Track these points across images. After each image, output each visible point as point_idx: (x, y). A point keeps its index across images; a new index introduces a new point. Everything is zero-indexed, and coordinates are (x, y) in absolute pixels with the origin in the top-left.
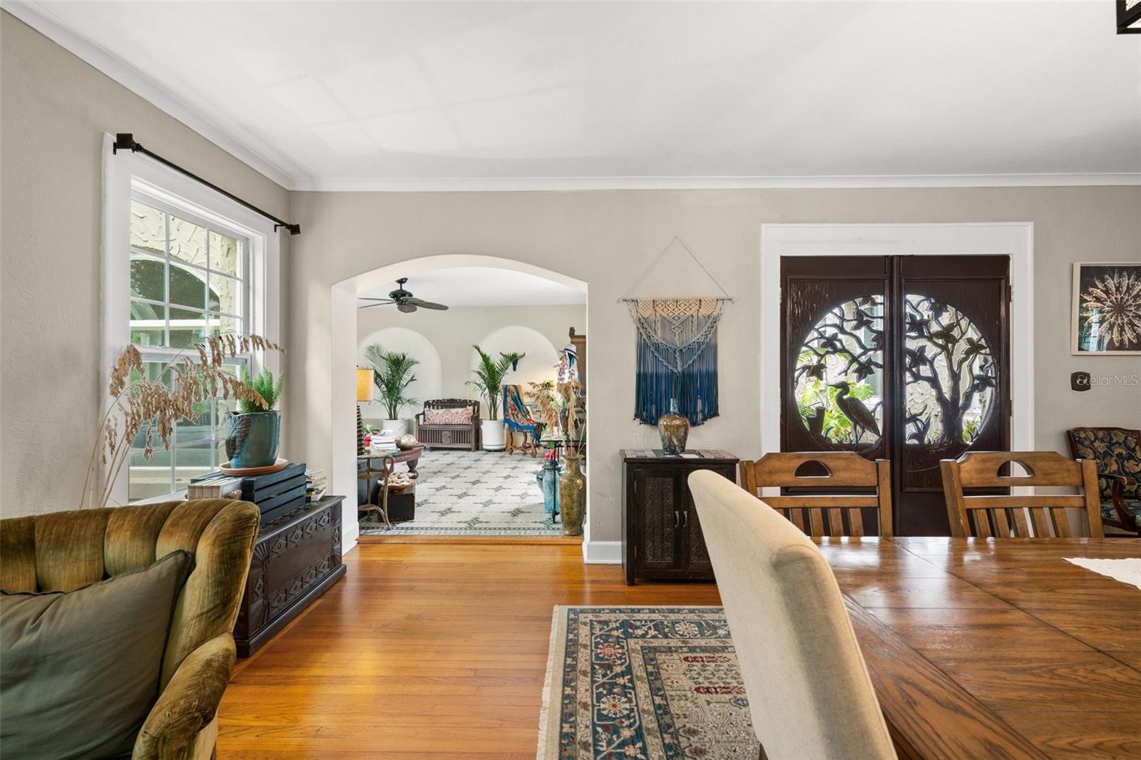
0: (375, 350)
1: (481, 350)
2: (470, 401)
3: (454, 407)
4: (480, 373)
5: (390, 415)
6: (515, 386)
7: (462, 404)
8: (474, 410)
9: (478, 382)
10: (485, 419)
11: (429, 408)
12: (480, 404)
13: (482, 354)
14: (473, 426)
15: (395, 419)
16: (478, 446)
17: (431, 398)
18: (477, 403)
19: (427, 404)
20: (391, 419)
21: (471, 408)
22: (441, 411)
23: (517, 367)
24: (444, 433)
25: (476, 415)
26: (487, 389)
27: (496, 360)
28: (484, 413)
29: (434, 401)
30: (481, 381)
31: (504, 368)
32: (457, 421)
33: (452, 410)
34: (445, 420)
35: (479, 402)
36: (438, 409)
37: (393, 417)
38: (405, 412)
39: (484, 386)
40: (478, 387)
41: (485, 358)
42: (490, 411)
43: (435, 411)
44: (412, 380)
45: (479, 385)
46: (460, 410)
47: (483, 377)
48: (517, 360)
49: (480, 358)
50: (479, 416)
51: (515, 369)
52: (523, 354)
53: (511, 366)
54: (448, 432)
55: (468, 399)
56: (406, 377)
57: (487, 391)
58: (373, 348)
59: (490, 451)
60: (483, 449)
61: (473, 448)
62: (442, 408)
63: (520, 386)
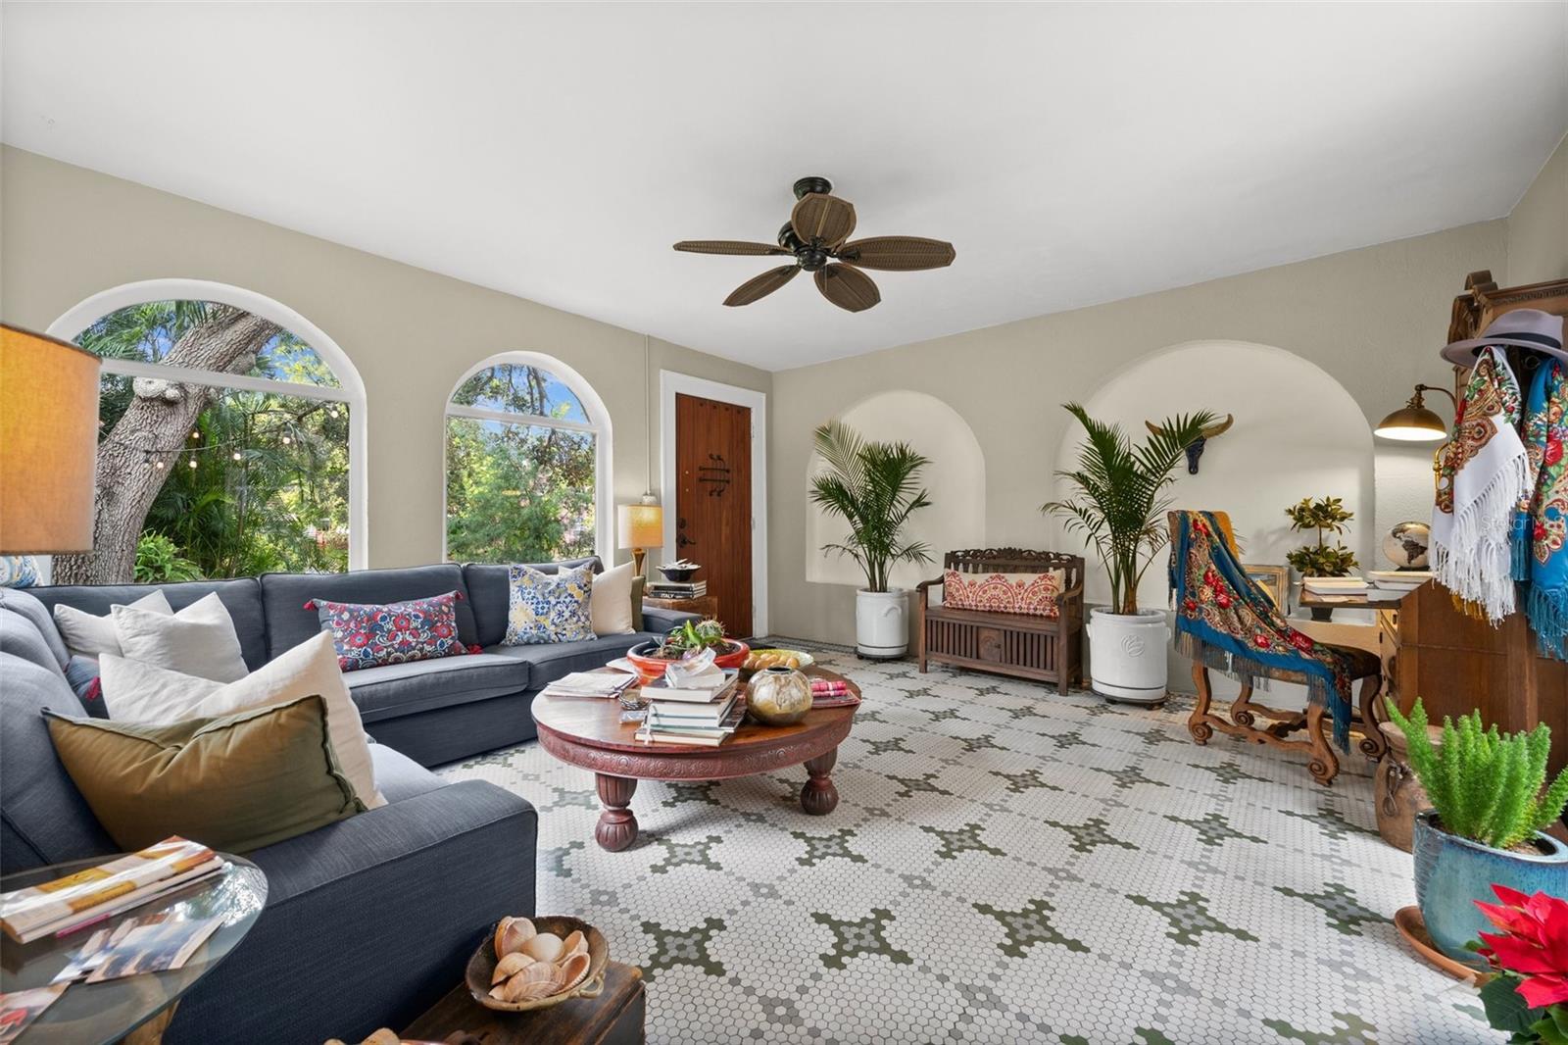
0: (832, 438)
1: (1090, 415)
2: (1058, 556)
3: (1015, 570)
4: (1082, 479)
5: (872, 580)
6: (1210, 515)
7: (1037, 562)
8: (1068, 581)
9: (1081, 505)
10: (1099, 608)
11: (957, 569)
12: (1086, 564)
13: (1090, 428)
14: (1063, 623)
15: (883, 589)
16: (1077, 677)
17: (959, 546)
18: (1075, 563)
19: (952, 559)
20: (873, 588)
21: (1058, 575)
22: (981, 578)
23: (1204, 461)
24: (984, 634)
25: (1076, 593)
26: (1106, 524)
27: (1134, 440)
28: (1098, 587)
29: (967, 552)
30: (1086, 501)
31: (1160, 469)
32: (1021, 605)
33: (1007, 576)
34: (989, 600)
35: (1082, 560)
36: (975, 572)
37: (878, 586)
38: (903, 575)
39: (1098, 516)
40: (1079, 519)
41: (1103, 440)
42: (1116, 588)
43: (967, 578)
44: (919, 503)
45: (1083, 513)
46: (1029, 578)
47: (1093, 490)
48: (1203, 441)
49: (1084, 435)
50: (1082, 593)
51: (1193, 468)
52: (1224, 420)
53: (1183, 461)
54: (994, 634)
55: (1052, 549)
56: (906, 496)
57: (1106, 529)
58: (828, 431)
59: (1112, 701)
60: (1090, 689)
61: (1063, 683)
62: (985, 571)
63: (1224, 516)
